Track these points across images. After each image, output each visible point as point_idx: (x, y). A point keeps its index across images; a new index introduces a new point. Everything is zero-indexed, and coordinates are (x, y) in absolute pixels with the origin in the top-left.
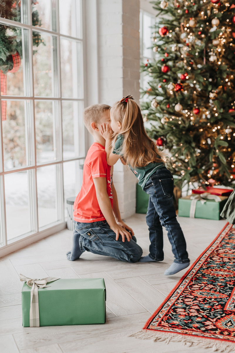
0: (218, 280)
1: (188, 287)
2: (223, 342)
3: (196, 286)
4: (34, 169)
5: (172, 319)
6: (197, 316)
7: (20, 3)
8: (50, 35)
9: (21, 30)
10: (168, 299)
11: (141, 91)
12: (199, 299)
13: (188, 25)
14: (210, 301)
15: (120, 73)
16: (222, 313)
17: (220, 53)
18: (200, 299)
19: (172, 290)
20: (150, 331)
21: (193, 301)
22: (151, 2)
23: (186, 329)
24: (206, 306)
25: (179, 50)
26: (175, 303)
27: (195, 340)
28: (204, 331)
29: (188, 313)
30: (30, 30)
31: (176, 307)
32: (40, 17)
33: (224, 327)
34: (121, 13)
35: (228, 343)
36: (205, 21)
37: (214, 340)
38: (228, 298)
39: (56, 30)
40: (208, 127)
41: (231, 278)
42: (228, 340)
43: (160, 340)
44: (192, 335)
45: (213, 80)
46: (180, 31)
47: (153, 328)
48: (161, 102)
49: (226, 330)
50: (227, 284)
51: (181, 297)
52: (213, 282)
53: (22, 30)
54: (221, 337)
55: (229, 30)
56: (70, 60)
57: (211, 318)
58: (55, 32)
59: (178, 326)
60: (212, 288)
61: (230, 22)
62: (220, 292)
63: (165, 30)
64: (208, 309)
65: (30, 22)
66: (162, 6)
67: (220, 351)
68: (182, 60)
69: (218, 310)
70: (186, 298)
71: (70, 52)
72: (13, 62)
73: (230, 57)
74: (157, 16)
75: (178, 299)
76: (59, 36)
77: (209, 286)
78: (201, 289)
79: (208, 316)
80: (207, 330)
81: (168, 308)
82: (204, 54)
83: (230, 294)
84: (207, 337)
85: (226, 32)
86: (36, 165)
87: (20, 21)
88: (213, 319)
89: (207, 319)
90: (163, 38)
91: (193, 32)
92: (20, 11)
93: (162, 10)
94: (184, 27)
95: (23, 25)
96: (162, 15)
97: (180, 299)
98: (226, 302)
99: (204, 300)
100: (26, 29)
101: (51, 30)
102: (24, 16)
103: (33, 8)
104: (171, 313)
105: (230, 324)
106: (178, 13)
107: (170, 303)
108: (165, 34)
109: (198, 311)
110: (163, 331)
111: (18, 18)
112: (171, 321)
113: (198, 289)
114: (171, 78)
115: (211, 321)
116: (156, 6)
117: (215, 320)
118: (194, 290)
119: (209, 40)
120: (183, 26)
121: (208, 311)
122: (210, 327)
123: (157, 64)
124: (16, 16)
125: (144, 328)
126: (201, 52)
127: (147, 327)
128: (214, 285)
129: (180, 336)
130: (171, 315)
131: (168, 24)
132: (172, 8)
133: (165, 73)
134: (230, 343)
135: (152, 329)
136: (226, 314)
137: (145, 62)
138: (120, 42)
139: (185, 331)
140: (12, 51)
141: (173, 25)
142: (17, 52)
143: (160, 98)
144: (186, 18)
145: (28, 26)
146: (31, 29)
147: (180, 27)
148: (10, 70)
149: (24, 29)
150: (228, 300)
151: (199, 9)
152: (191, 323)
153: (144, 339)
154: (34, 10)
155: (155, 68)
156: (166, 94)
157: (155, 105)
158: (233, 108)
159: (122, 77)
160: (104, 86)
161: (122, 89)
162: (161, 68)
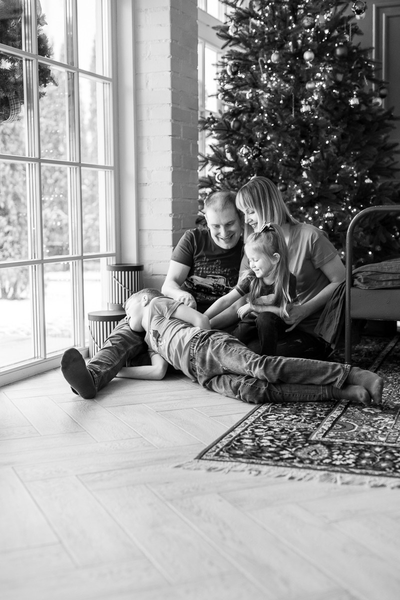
0: (305, 410)
1: (261, 417)
2: (302, 470)
3: (273, 416)
4: (40, 266)
5: (235, 449)
6: (270, 446)
7: (21, 22)
8: (63, 70)
9: (21, 61)
10: (233, 430)
11: (200, 158)
12: (274, 430)
13: (269, 61)
14: (291, 431)
15: (167, 129)
16: (304, 442)
17: (316, 102)
18: (276, 430)
19: (238, 421)
20: (203, 461)
21: (266, 432)
22: (214, 28)
23: (254, 459)
24: (284, 437)
25: (256, 98)
26: (241, 434)
27: (265, 469)
28: (278, 461)
29: (258, 444)
30: (34, 61)
31: (241, 437)
32: (49, 44)
33: (305, 456)
34: (169, 41)
35: (308, 471)
36: (294, 55)
37: (289, 469)
38: (316, 428)
39: (73, 64)
40: (301, 212)
41: (323, 408)
42: (309, 468)
43: (216, 470)
44: (260, 464)
45: (306, 141)
46: (258, 69)
47: (208, 458)
48: (230, 173)
49: (309, 459)
50: (316, 414)
51: (250, 427)
52: (297, 412)
53: (24, 62)
54: (301, 465)
55: (329, 69)
56: (93, 125)
57: (289, 448)
58: (72, 65)
59: (242, 456)
60: (295, 419)
61: (331, 57)
62: (305, 422)
63: (236, 68)
64: (285, 439)
65: (35, 51)
66: (231, 33)
67: (296, 479)
68: (262, 112)
69: (299, 440)
70: (257, 427)
71: (94, 112)
72: (9, 108)
73: (330, 108)
74: (223, 48)
75: (246, 429)
76: (78, 72)
77: (291, 416)
78: (279, 420)
79: (285, 446)
80: (282, 459)
81: (231, 439)
82: (293, 102)
83: (319, 424)
84: (281, 466)
85: (325, 71)
86: (42, 259)
87: (20, 47)
88: (291, 448)
89: (284, 448)
90: (232, 80)
91: (276, 72)
92: (20, 33)
93: (230, 38)
94: (263, 65)
95: (24, 53)
96: (230, 46)
97: (250, 429)
98: (312, 432)
99: (283, 430)
100: (29, 60)
101: (65, 63)
102: (27, 42)
103: (39, 30)
104: (234, 444)
105: (314, 453)
106: (256, 43)
107: (233, 434)
108: (235, 73)
109: (271, 441)
110: (221, 461)
111: (17, 43)
112: (233, 451)
113: (274, 419)
114: (244, 138)
115: (288, 451)
116: (222, 33)
117: (294, 449)
118: (269, 421)
119: (300, 82)
120: (262, 61)
121: (286, 441)
122: (285, 457)
123: (223, 117)
124: (14, 40)
125: (196, 459)
126: (288, 100)
127: (200, 457)
128: (297, 415)
129: (244, 465)
130: (234, 445)
131: (240, 59)
132: (246, 36)
133: (236, 131)
134: (311, 471)
135: (206, 459)
136: (310, 444)
137: (207, 116)
138: (168, 83)
139: (251, 460)
140: (8, 91)
141: (248, 60)
142: (16, 93)
143: (227, 169)
144: (266, 50)
145: (32, 55)
146: (37, 59)
147: (257, 64)
148: (5, 120)
149: (26, 60)
150: (315, 430)
151: (285, 39)
152: (260, 453)
153: (195, 469)
154: (41, 33)
155: (221, 124)
156: (236, 163)
157: (220, 178)
158: (336, 182)
159: (171, 134)
160: (145, 149)
161: (171, 152)
162: (230, 124)
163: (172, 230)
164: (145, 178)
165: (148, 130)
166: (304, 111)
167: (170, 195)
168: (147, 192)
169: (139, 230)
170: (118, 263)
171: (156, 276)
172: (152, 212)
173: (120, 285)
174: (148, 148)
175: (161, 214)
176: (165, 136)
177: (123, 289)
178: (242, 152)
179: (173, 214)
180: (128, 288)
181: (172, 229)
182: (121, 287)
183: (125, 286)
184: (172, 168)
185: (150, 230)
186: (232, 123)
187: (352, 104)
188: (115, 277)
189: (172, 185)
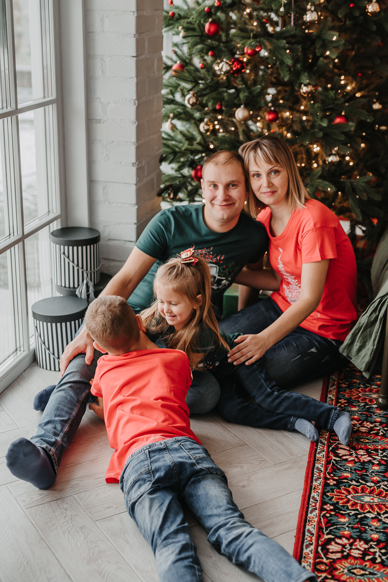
17: (323, 6)
133: (211, 36)
157: (191, 102)
158: (343, 113)
159: (135, 54)
160: (98, 72)
161: (135, 80)
162: (204, 27)
163: (136, 185)
164: (99, 112)
165: (103, 46)
166: (308, 20)
167: (133, 138)
168: (102, 132)
169: (91, 182)
170: (64, 226)
171: (114, 242)
172: (109, 158)
173: (71, 264)
174: (102, 71)
175: (121, 162)
176: (126, 56)
177: (76, 269)
178: (222, 68)
179: (137, 163)
180: (83, 268)
181: (135, 182)
182: (73, 267)
183: (78, 265)
184: (136, 102)
185: (106, 182)
186: (207, 26)
187: (370, 10)
188: (64, 253)
189: (136, 125)
